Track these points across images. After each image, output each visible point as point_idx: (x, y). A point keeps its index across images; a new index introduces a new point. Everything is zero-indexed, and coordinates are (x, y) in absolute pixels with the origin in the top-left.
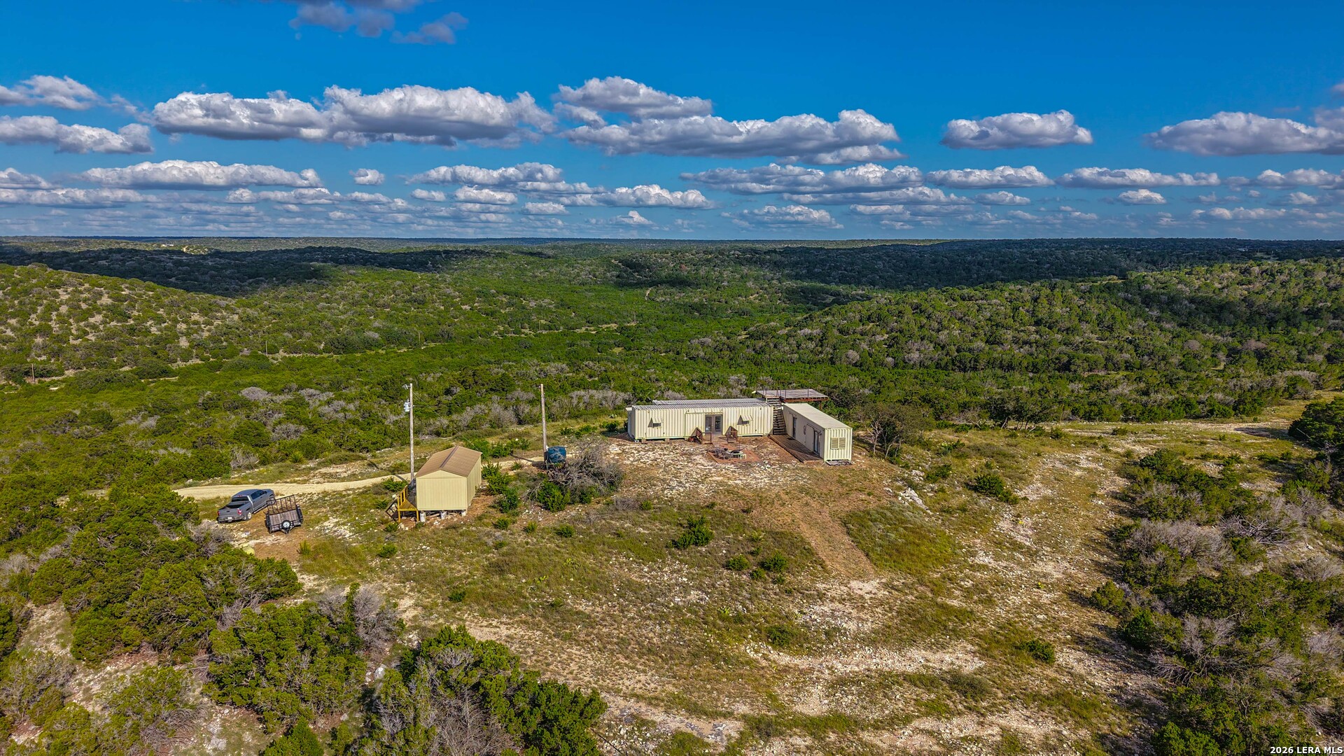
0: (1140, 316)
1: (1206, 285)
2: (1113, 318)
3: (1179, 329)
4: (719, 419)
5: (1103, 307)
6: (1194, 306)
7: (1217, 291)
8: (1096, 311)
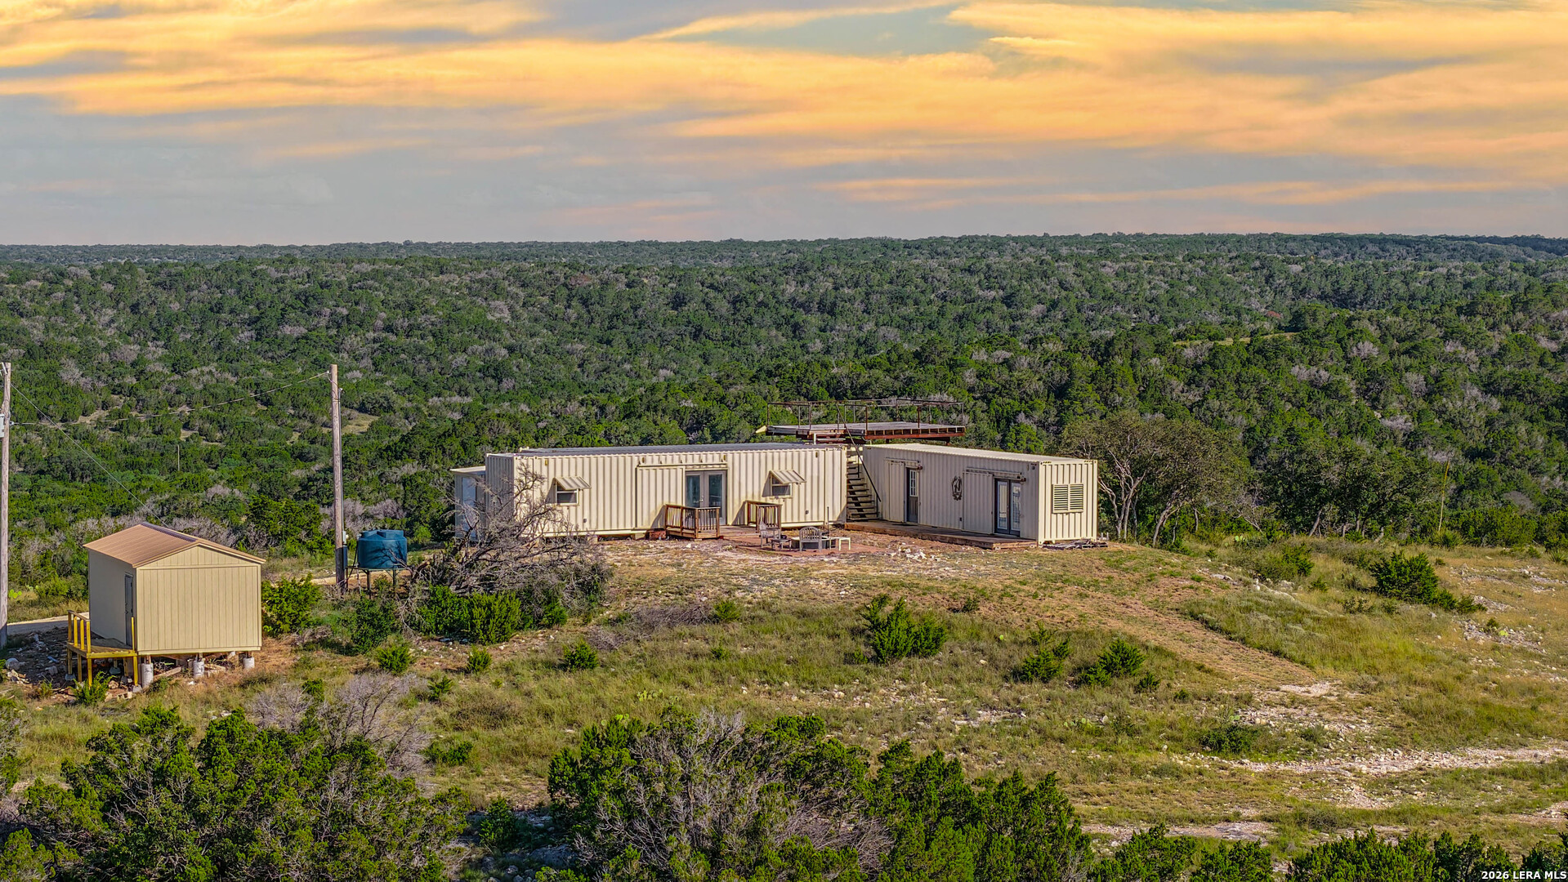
0: (1363, 431)
1: (1521, 343)
2: (1291, 435)
3: (1470, 467)
4: (717, 481)
5: (1258, 409)
6: (1496, 403)
7: (1551, 361)
8: (1241, 420)
